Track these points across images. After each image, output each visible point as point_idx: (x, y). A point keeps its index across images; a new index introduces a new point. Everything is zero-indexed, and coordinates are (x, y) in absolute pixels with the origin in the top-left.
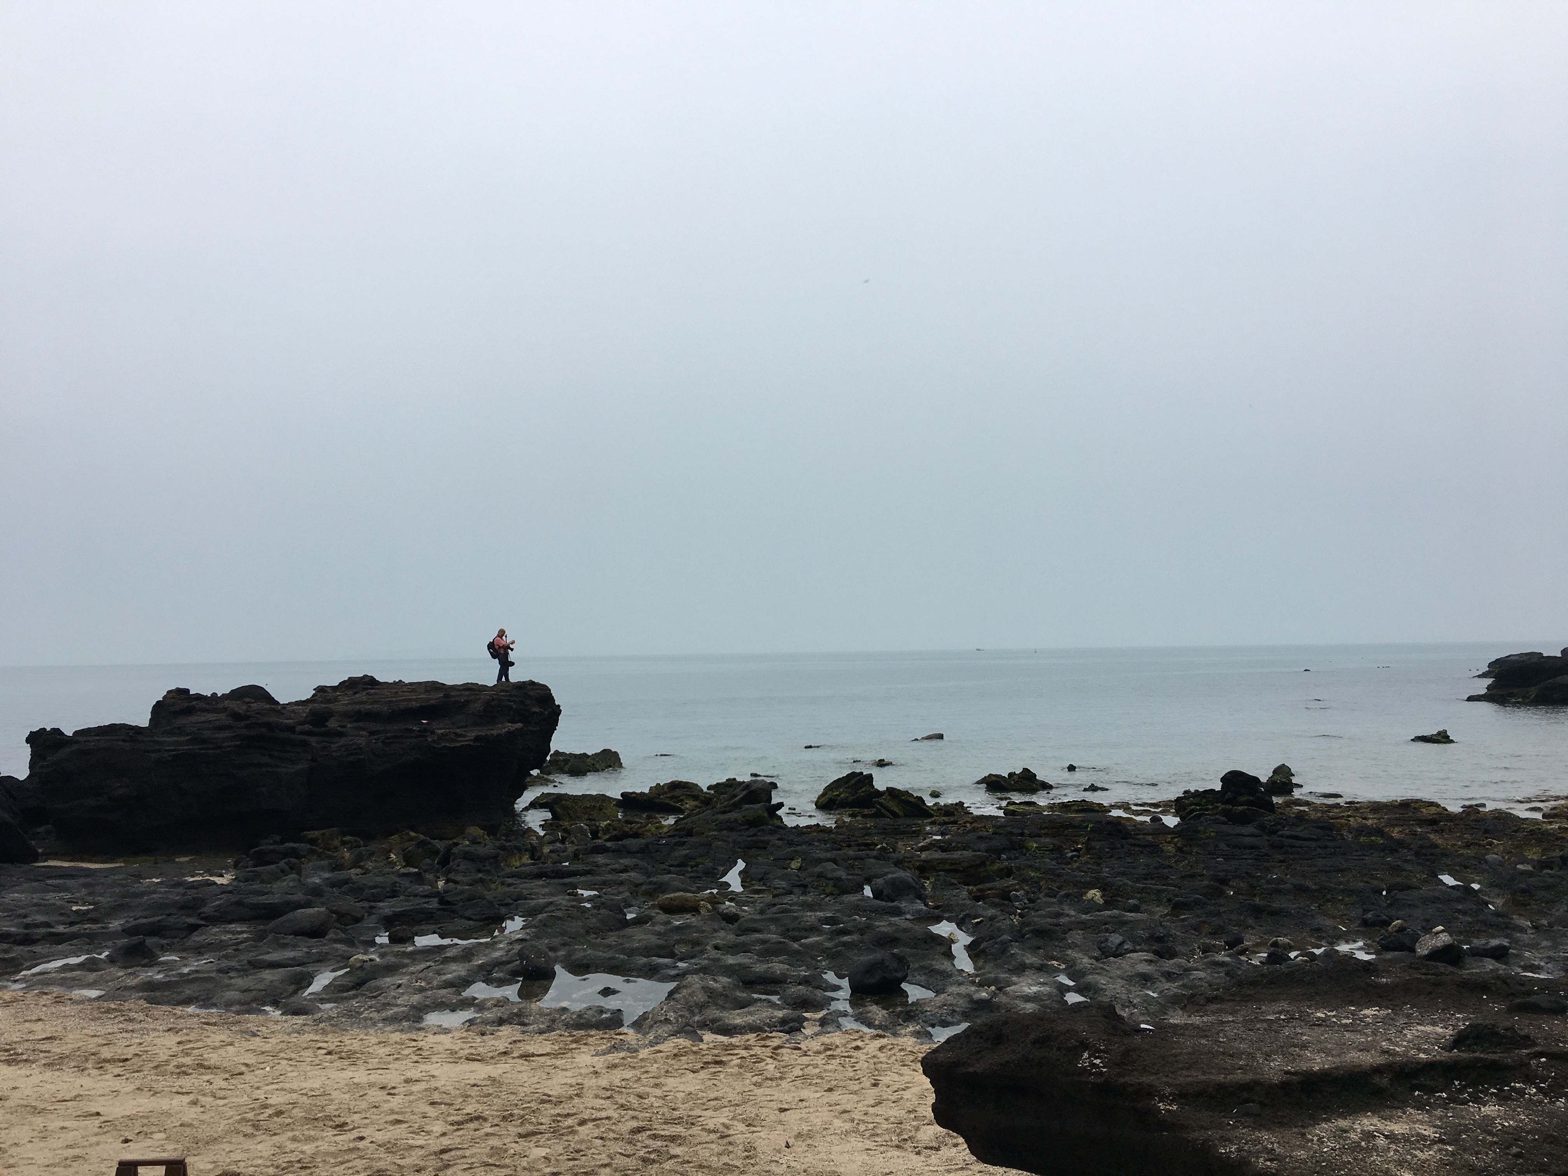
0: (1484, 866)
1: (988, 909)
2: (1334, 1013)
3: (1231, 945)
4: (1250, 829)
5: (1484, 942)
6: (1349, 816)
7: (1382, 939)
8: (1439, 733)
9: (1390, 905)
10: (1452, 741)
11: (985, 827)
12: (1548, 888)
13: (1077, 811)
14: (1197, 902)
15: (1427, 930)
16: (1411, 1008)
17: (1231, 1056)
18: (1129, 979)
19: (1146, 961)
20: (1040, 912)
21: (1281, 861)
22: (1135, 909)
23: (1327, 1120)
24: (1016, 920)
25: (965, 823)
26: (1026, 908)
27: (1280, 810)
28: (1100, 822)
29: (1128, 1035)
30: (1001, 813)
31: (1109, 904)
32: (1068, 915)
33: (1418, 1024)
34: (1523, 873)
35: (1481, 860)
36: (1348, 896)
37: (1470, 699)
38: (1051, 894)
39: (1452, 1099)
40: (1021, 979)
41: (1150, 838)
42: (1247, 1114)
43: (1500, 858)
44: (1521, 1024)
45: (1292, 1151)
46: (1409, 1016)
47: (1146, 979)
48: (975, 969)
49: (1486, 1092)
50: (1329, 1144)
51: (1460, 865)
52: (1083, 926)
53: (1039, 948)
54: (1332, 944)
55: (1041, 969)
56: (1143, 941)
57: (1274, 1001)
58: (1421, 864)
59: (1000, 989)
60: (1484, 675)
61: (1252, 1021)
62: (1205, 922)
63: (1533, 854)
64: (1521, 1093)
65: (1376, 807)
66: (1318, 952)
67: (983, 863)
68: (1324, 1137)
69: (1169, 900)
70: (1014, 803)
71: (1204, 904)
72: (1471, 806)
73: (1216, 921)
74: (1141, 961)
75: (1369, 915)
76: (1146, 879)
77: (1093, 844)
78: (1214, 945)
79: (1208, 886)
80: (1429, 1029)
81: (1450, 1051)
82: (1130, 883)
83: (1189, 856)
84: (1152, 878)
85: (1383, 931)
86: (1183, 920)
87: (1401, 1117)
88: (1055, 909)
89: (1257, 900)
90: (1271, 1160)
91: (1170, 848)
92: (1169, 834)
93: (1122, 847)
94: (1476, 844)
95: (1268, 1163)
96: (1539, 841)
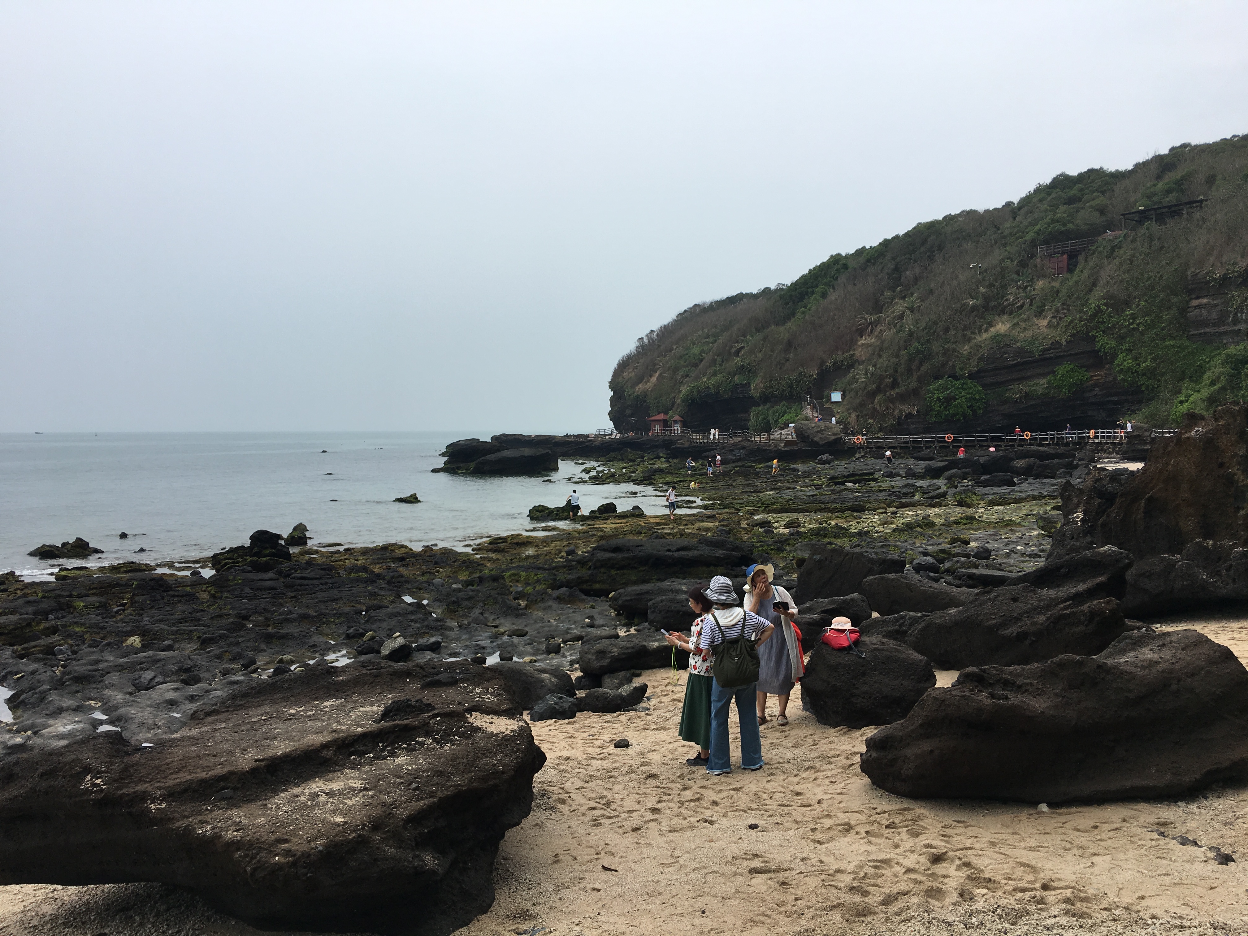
0: (431, 588)
1: (30, 665)
2: (303, 708)
3: (245, 666)
4: (270, 575)
5: (425, 640)
6: (346, 559)
7: (359, 647)
8: (411, 496)
9: (367, 621)
10: (419, 501)
11: (35, 592)
12: (470, 598)
13: (126, 572)
14: (221, 637)
15: (390, 636)
16: (358, 696)
17: (214, 756)
18: (157, 706)
19: (173, 689)
20: (80, 662)
21: (292, 597)
22: (169, 648)
23: (286, 790)
24: (58, 671)
25: (15, 590)
26: (69, 659)
27: (295, 559)
28: (144, 579)
29: (129, 754)
30: (52, 579)
31: (145, 647)
32: (106, 661)
33: (361, 706)
34: (455, 590)
35: (429, 583)
36: (338, 618)
37: (434, 471)
38: (94, 644)
39: (376, 758)
40: (57, 721)
41: (188, 589)
42: (224, 799)
43: (442, 581)
44: (428, 696)
45: (255, 820)
46: (355, 702)
47: (172, 704)
48: (14, 718)
49: (399, 748)
50: (284, 808)
51: (417, 588)
52: (121, 668)
53: (78, 692)
54: (323, 655)
55: (76, 710)
56: (173, 673)
57: (260, 706)
58: (391, 590)
59: (35, 733)
60: (443, 455)
61: (240, 725)
62: (226, 651)
63: (463, 576)
64: (422, 744)
65: (366, 551)
66: (311, 662)
67: (29, 625)
68: (280, 804)
69: (199, 637)
70: (66, 569)
71: (227, 637)
72: (428, 546)
73: (236, 650)
74: (168, 690)
75: (351, 631)
76: (181, 623)
77: (137, 598)
78: (232, 669)
79: (232, 622)
80: (367, 709)
81: (379, 723)
82: (166, 627)
83: (218, 601)
84: (186, 622)
85: (360, 641)
86: (209, 652)
87: (339, 777)
88: (94, 657)
89: (270, 629)
90: (237, 831)
91: (205, 596)
92: (205, 584)
93: (163, 598)
94: (429, 572)
95: (235, 833)
96: (467, 567)
